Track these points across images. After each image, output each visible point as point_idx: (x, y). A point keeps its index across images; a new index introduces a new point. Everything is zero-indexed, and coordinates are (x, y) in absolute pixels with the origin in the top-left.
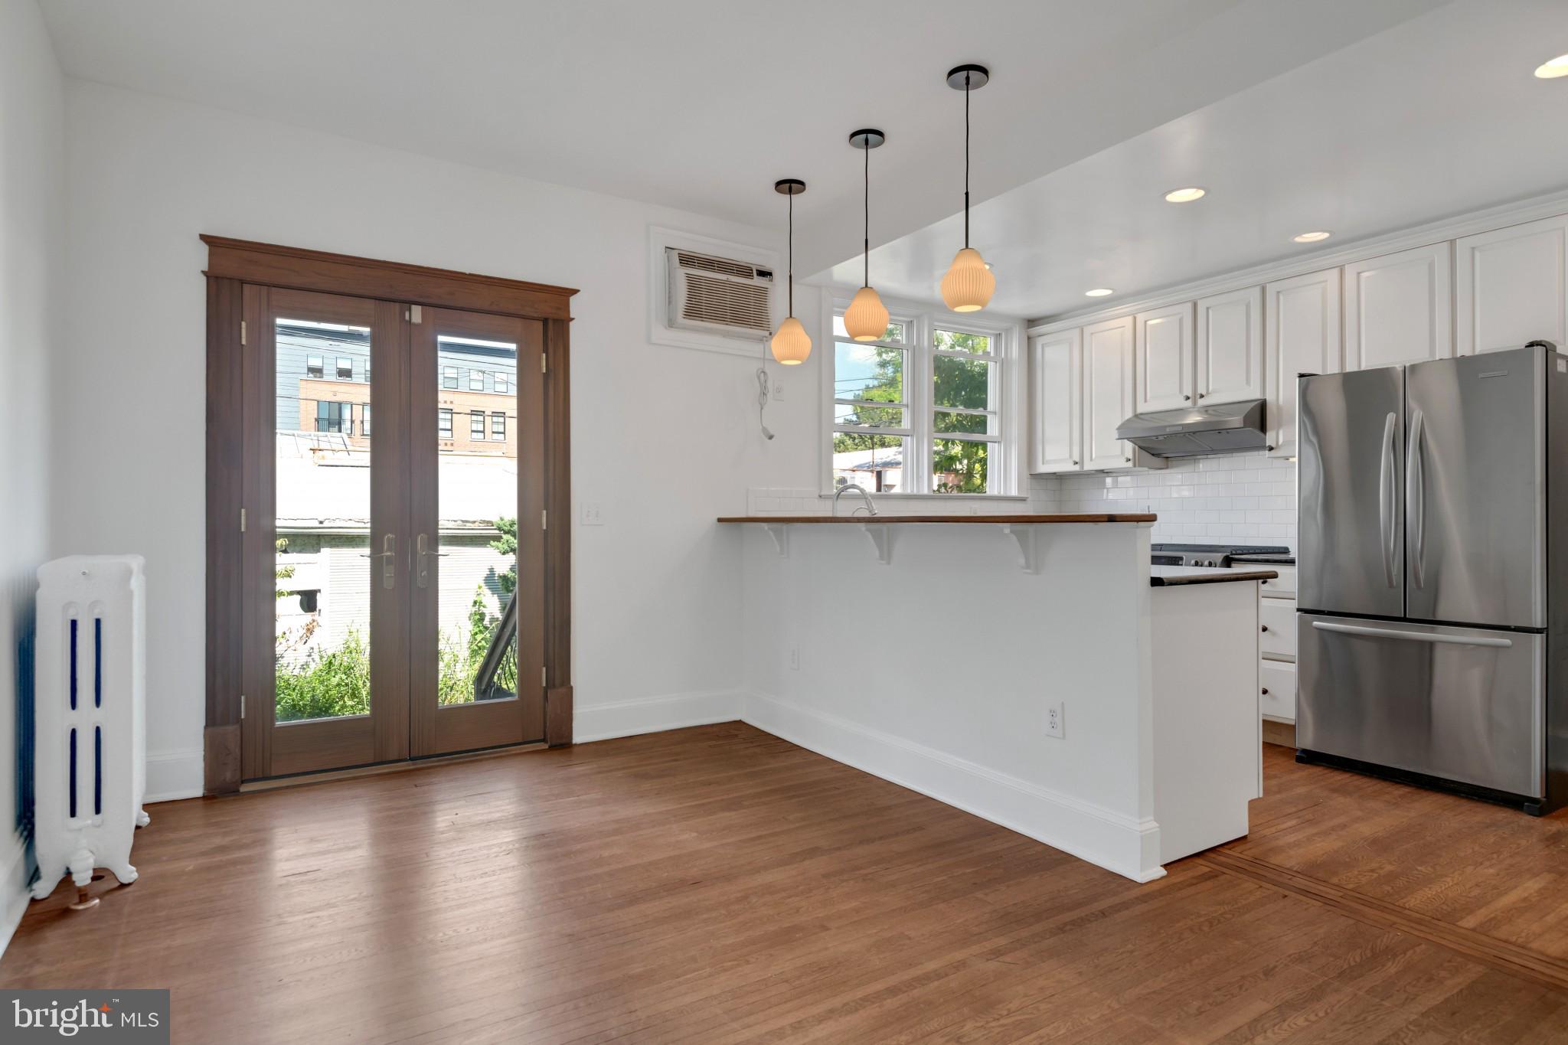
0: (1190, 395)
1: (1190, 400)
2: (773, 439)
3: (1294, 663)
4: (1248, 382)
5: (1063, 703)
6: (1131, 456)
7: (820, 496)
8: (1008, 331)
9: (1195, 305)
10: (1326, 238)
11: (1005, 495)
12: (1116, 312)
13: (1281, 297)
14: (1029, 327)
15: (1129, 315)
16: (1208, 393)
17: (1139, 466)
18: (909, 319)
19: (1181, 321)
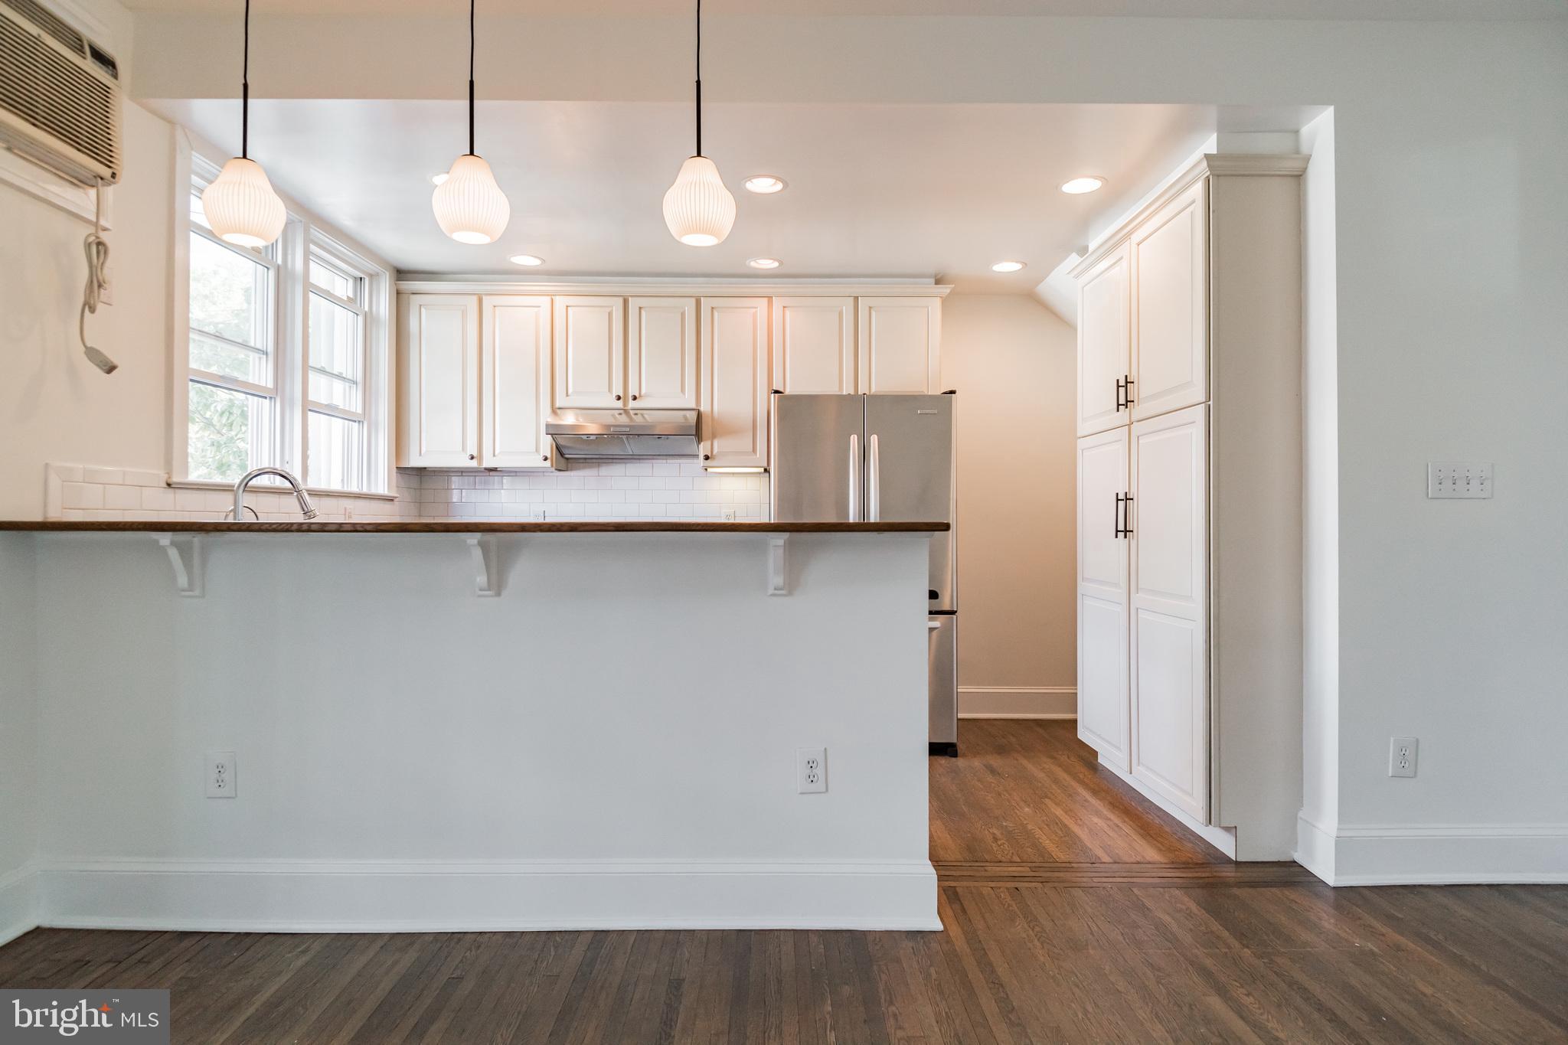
0: (620, 395)
1: (621, 400)
2: (114, 373)
4: (681, 391)
5: (825, 749)
6: (548, 456)
7: (169, 485)
8: (374, 276)
9: (626, 302)
10: (774, 268)
12: (522, 288)
13: (716, 314)
14: (399, 279)
15: (548, 295)
16: (640, 396)
17: (557, 467)
19: (610, 314)
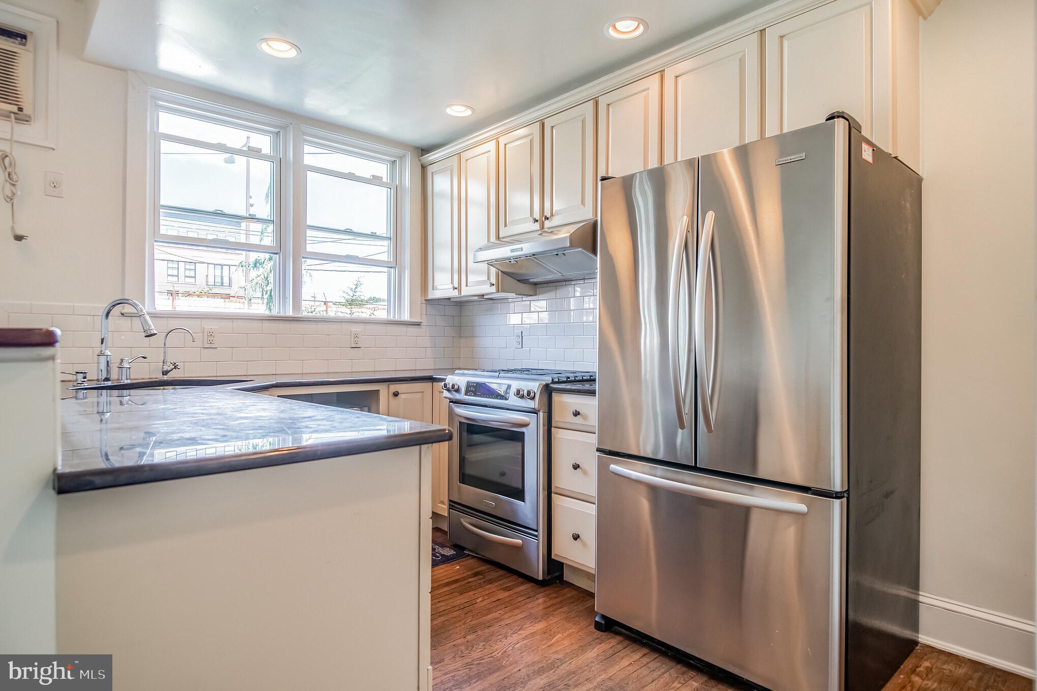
0: (538, 218)
1: (538, 222)
2: (24, 242)
3: (594, 504)
4: (583, 203)
6: (494, 281)
7: (122, 314)
8: (402, 158)
9: (543, 126)
11: (399, 320)
12: (484, 136)
13: (610, 108)
14: (420, 155)
15: (493, 139)
16: (552, 215)
17: (503, 291)
18: (276, 130)
19: (532, 142)
